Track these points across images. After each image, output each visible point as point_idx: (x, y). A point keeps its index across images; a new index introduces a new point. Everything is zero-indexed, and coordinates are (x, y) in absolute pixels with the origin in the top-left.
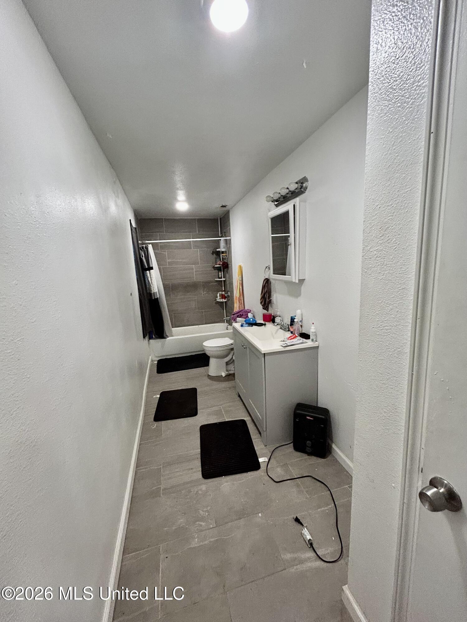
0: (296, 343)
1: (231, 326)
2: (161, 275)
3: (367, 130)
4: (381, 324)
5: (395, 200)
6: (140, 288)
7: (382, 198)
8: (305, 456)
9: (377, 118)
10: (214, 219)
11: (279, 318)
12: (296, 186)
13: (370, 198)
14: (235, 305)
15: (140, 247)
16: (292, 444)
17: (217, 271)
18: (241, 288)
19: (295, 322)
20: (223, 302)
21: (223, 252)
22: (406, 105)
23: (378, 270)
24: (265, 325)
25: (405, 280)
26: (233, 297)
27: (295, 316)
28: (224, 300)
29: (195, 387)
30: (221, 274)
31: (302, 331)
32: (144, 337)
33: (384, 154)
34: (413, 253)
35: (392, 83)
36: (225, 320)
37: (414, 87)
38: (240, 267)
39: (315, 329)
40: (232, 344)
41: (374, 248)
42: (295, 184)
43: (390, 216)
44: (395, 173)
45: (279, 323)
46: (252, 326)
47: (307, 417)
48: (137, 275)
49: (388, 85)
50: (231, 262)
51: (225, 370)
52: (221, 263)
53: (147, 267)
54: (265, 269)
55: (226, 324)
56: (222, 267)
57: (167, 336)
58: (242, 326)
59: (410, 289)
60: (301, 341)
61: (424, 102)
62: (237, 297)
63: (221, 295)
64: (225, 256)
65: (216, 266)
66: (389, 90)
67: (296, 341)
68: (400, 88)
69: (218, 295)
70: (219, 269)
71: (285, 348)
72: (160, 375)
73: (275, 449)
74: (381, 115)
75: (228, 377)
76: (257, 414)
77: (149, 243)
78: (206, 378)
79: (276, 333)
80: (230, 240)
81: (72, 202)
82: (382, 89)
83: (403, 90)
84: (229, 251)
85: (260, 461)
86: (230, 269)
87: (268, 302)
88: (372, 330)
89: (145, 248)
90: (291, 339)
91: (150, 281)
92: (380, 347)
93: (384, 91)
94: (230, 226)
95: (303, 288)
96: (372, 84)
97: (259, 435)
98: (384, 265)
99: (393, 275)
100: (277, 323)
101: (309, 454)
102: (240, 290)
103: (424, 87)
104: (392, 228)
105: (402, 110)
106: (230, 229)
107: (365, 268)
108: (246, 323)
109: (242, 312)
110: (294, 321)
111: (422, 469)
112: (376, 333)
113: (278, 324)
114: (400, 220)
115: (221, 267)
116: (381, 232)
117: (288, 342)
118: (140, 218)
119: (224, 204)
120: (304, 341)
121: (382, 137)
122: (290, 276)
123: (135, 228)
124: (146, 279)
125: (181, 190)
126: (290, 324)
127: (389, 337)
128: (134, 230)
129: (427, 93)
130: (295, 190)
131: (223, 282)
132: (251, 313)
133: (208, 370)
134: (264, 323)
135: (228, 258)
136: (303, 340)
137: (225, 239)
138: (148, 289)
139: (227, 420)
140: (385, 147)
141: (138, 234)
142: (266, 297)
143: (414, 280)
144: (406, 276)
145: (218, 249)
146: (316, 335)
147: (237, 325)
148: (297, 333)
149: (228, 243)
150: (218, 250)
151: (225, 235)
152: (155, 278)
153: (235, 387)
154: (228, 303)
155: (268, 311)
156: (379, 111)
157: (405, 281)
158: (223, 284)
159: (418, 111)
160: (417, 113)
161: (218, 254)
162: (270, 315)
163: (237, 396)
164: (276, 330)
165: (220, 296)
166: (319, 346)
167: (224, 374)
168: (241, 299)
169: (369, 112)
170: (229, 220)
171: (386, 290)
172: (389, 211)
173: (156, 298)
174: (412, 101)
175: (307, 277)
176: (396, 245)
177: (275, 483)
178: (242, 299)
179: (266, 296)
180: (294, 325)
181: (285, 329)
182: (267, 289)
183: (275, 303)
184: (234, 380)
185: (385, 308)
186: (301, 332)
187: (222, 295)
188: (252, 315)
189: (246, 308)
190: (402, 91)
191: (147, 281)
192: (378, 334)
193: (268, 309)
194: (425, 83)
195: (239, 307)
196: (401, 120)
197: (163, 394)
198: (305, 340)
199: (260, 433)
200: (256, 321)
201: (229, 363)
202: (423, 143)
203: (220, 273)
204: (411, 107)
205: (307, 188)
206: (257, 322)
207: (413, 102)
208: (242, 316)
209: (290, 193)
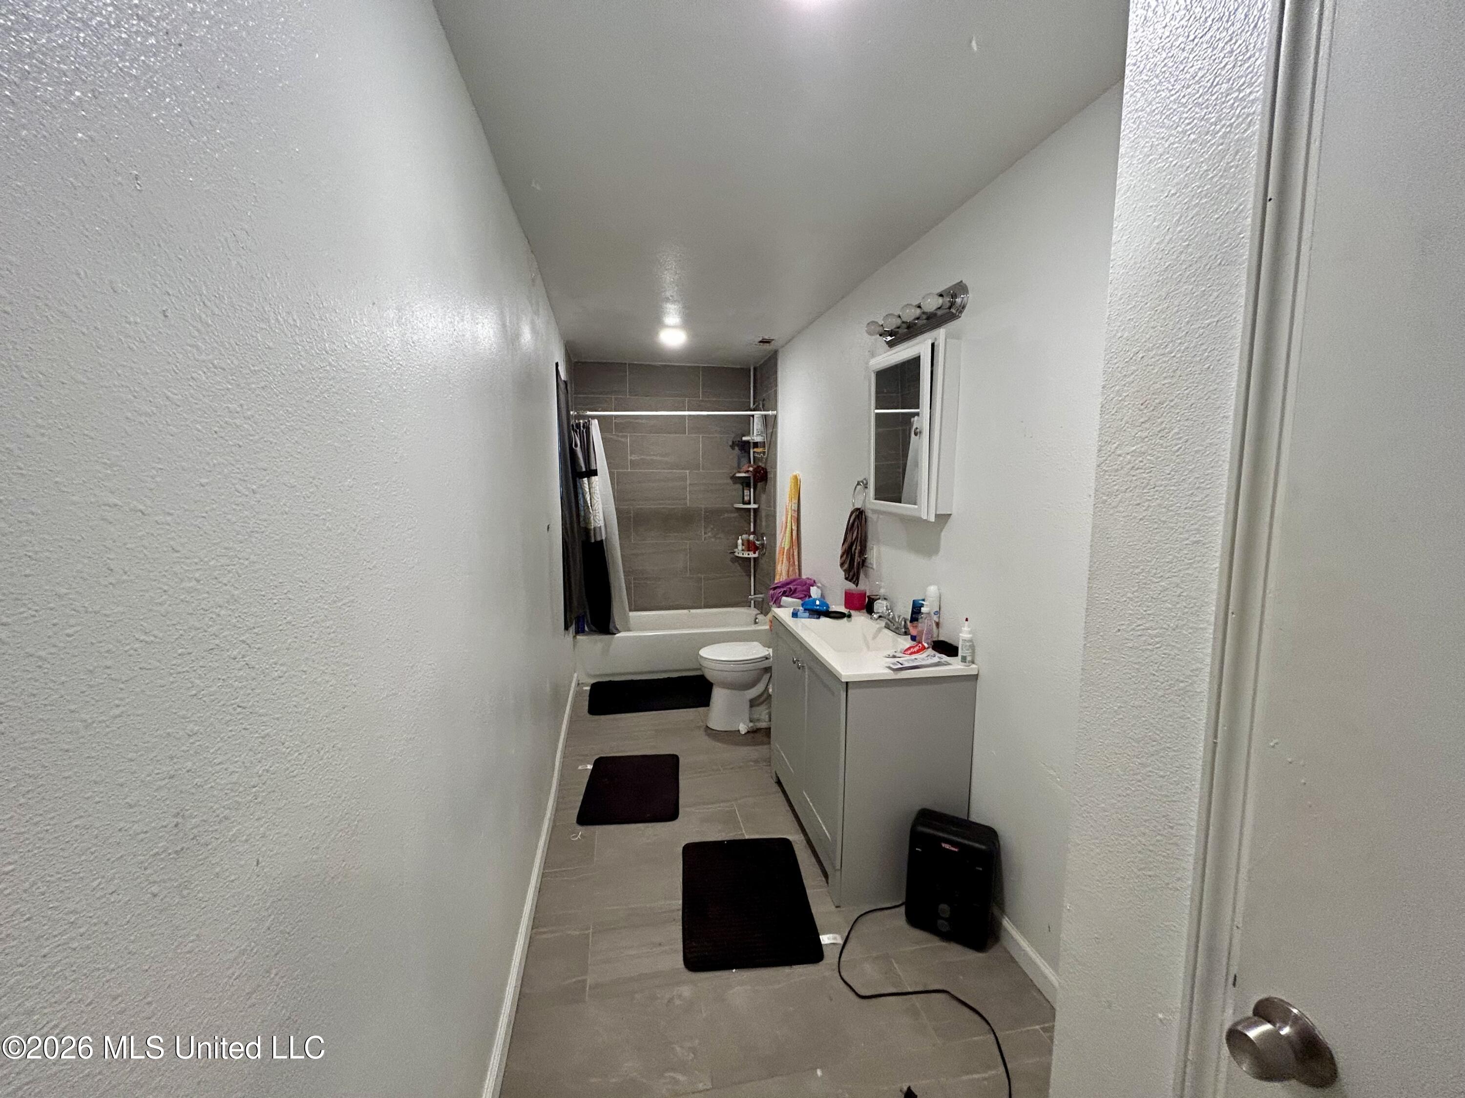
0: (924, 663)
1: (766, 614)
2: (613, 488)
3: (1117, 188)
4: (1139, 622)
5: (1180, 343)
6: (567, 516)
7: (1148, 336)
8: (936, 943)
9: (1141, 163)
10: (741, 369)
11: (885, 602)
12: (940, 301)
13: (1119, 335)
14: (779, 568)
15: (573, 425)
16: (902, 909)
17: (739, 486)
18: (795, 528)
19: (922, 613)
20: (750, 558)
21: (756, 445)
22: (1210, 138)
23: (1134, 497)
24: (849, 616)
25: (1199, 523)
26: (775, 547)
27: (924, 600)
28: (752, 555)
29: (675, 753)
30: (749, 494)
31: (938, 636)
32: (567, 628)
33: (1156, 241)
34: (1220, 462)
35: (1177, 92)
36: (752, 602)
37: (1229, 100)
38: (796, 481)
39: (970, 633)
40: (767, 658)
41: (1126, 448)
42: (937, 297)
43: (1165, 378)
44: (1181, 284)
45: (882, 612)
46: (819, 618)
47: (943, 845)
48: (561, 486)
49: (1168, 95)
50: (775, 466)
51: (746, 717)
52: (751, 469)
53: (584, 469)
54: (856, 487)
55: (753, 611)
56: (752, 478)
57: (617, 629)
58: (795, 615)
59: (1213, 545)
60: (936, 660)
61: (1254, 134)
62: (784, 548)
63: (746, 544)
64: (761, 453)
65: (738, 475)
66: (1171, 106)
67: (923, 659)
68: (1195, 102)
69: (740, 541)
70: (745, 483)
71: (896, 674)
72: (597, 717)
73: (862, 915)
74: (1151, 158)
75: (752, 735)
76: (822, 828)
77: (593, 417)
78: (702, 732)
79: (874, 638)
80: (775, 417)
81: (456, 323)
82: (1154, 103)
83: (1203, 106)
84: (770, 443)
85: (823, 943)
86: (770, 483)
87: (859, 563)
88: (1118, 636)
89: (584, 427)
90: (911, 654)
91: (589, 502)
92: (1133, 677)
93: (1157, 108)
94: (776, 386)
95: (946, 535)
96: (1132, 92)
97: (824, 879)
98: (1148, 487)
99: (1171, 511)
100: (878, 613)
101: (946, 937)
102: (792, 532)
103: (1253, 102)
104: (1172, 404)
105: (1201, 149)
106: (776, 392)
107: (1103, 494)
108: (805, 610)
109: (794, 583)
110: (919, 612)
111: (1235, 976)
112: (1126, 643)
113: (880, 617)
114: (1190, 387)
115: (750, 477)
116: (1145, 412)
117: (906, 661)
118: (576, 360)
119: (766, 337)
120: (942, 660)
121: (1151, 204)
122: (915, 504)
123: (565, 382)
124: (580, 496)
125: (674, 302)
126: (909, 617)
127: (1156, 653)
128: (562, 386)
129: (1259, 115)
130: (936, 310)
131: (752, 514)
132: (818, 587)
133: (706, 716)
134: (846, 612)
135: (767, 459)
136: (940, 658)
137: (762, 415)
138: (581, 519)
139: (747, 837)
140: (1158, 227)
141: (569, 395)
142: (855, 553)
143: (1222, 523)
144: (1202, 514)
145: (744, 436)
146: (973, 648)
147: (783, 613)
148: (927, 639)
149: (770, 424)
150: (744, 439)
151: (763, 406)
152: (599, 496)
153: (768, 761)
154: (762, 562)
155: (857, 586)
156: (1146, 150)
157: (1200, 526)
158: (752, 517)
159: (1237, 153)
160: (1235, 156)
161: (745, 447)
162: (863, 595)
163: (773, 781)
164: (874, 630)
165: (743, 545)
166: (980, 674)
167: (743, 728)
168: (793, 554)
169: (1122, 150)
170: (776, 372)
171: (1153, 545)
172: (1164, 365)
173: (599, 539)
174: (1223, 130)
175: (954, 512)
176: (1179, 444)
177: (857, 1000)
178: (796, 553)
179: (855, 549)
180: (920, 620)
181: (897, 628)
182: (858, 533)
183: (875, 566)
184: (769, 743)
185: (1149, 586)
186: (934, 639)
187: (748, 541)
188: (820, 592)
189: (804, 577)
190: (1201, 109)
191: (581, 502)
192: (1130, 645)
193: (858, 579)
194: (1255, 94)
195: (788, 571)
196: (1196, 171)
197: (601, 764)
198: (945, 658)
199: (826, 876)
200: (828, 607)
201: (758, 702)
202: (1249, 220)
203: (746, 492)
204: (1222, 144)
205: (964, 307)
206: (830, 610)
207: (1225, 134)
208: (793, 594)
209: (924, 317)
